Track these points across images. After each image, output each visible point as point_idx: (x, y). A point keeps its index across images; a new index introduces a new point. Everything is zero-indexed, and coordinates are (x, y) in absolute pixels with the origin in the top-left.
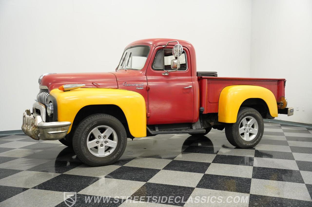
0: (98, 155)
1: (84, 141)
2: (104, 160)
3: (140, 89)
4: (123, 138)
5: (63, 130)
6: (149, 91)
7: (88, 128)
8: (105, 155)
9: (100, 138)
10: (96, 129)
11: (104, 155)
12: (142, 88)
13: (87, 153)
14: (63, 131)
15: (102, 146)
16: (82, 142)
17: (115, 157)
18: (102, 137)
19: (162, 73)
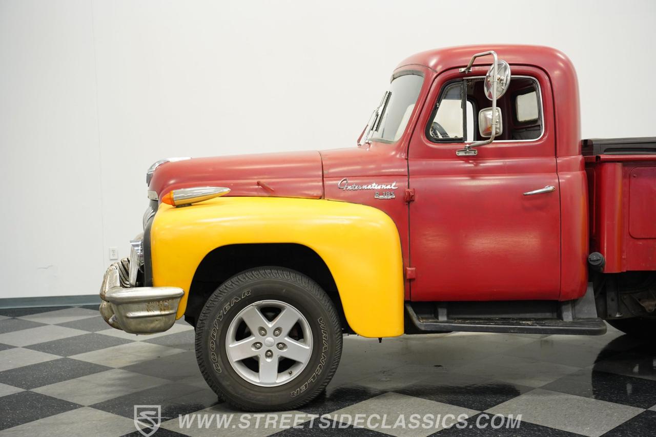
0: (258, 381)
1: (218, 341)
2: (273, 394)
3: (386, 197)
4: (326, 337)
5: (164, 310)
6: (412, 204)
7: (227, 307)
8: (277, 381)
9: (264, 335)
10: (253, 309)
11: (273, 382)
12: (390, 197)
13: (226, 373)
14: (163, 313)
15: (271, 356)
16: (212, 343)
17: (303, 388)
18: (270, 332)
19: (455, 150)
